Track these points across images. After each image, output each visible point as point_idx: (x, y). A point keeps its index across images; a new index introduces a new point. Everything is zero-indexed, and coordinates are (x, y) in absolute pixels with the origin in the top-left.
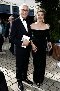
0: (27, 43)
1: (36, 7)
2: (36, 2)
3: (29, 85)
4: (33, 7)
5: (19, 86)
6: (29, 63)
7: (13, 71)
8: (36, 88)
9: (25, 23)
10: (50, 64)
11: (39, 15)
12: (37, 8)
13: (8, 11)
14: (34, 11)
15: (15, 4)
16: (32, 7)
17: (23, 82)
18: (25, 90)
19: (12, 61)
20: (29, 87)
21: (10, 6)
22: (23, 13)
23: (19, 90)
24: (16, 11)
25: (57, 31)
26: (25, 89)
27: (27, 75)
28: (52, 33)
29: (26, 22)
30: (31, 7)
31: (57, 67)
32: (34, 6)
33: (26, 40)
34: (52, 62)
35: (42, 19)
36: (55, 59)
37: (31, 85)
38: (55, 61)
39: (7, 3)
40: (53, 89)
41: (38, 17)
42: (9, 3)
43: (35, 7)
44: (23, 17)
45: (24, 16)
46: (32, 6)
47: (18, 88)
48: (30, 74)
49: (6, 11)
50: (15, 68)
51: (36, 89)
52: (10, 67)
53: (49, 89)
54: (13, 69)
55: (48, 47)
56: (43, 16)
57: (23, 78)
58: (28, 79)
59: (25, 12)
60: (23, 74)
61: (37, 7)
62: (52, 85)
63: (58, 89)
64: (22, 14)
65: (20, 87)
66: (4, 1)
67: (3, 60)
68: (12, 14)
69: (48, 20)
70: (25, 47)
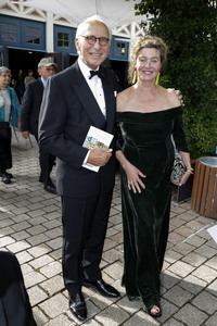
0: (104, 155)
1: (137, 30)
2: (137, 14)
3: (108, 301)
4: (126, 30)
5: (70, 303)
6: (109, 225)
7: (53, 250)
8: (132, 310)
9: (96, 87)
10: (183, 230)
11: (144, 60)
12: (141, 35)
13: (37, 41)
14: (128, 43)
15: (62, 19)
16: (123, 31)
17: (85, 290)
18: (93, 318)
19: (48, 216)
20: (107, 307)
21: (44, 23)
22: (89, 49)
23: (72, 317)
24: (67, 44)
25: (208, 117)
26: (92, 315)
27: (101, 266)
28: (192, 122)
29: (99, 80)
30: (120, 29)
31: (208, 241)
32: (129, 27)
33: (100, 144)
34: (188, 224)
36: (198, 212)
37: (115, 300)
38: (202, 219)
39: (35, 13)
40: (191, 315)
41: (138, 64)
42: (42, 14)
43: (133, 29)
44: (89, 65)
45: (92, 61)
47: (69, 312)
48: (110, 264)
49: (31, 42)
50: (59, 243)
51: (131, 315)
52: (43, 238)
53: (175, 316)
54: (50, 243)
55: (178, 171)
56: (159, 63)
57: (87, 277)
58: (103, 282)
59: (97, 46)
60: (87, 263)
61: (141, 31)
62: (189, 302)
63: (210, 316)
64: (87, 51)
65: (76, 308)
66: (25, 8)
67: (17, 211)
68: (50, 55)
69: (179, 75)
70: (96, 169)
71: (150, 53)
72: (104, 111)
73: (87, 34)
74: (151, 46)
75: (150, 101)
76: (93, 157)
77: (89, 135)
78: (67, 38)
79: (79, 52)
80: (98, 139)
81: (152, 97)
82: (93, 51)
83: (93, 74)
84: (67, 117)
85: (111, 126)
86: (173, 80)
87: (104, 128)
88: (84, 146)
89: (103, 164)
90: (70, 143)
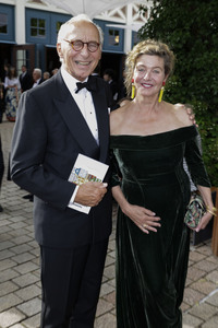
0: (96, 191)
1: (134, 12)
4: (121, 13)
7: (27, 317)
11: (142, 70)
12: (139, 19)
14: (123, 30)
16: (117, 15)
19: (19, 269)
22: (75, 56)
24: (42, 32)
30: (113, 12)
32: (124, 10)
33: (91, 177)
34: (209, 277)
35: (156, 88)
43: (129, 11)
46: (118, 10)
50: (37, 306)
55: (194, 211)
56: (162, 74)
59: (84, 52)
68: (21, 47)
69: (191, 74)
70: (86, 210)
71: (151, 62)
72: (95, 134)
73: (72, 37)
74: (152, 53)
75: (152, 120)
76: (82, 194)
77: (76, 166)
78: (42, 25)
79: (61, 60)
80: (89, 171)
81: (154, 115)
82: (79, 58)
83: (80, 86)
84: (48, 142)
85: (104, 153)
86: (184, 81)
87: (96, 156)
88: (71, 179)
89: (95, 203)
90: (52, 176)
